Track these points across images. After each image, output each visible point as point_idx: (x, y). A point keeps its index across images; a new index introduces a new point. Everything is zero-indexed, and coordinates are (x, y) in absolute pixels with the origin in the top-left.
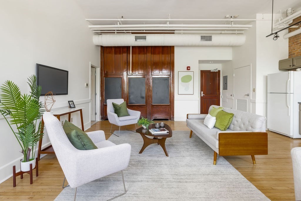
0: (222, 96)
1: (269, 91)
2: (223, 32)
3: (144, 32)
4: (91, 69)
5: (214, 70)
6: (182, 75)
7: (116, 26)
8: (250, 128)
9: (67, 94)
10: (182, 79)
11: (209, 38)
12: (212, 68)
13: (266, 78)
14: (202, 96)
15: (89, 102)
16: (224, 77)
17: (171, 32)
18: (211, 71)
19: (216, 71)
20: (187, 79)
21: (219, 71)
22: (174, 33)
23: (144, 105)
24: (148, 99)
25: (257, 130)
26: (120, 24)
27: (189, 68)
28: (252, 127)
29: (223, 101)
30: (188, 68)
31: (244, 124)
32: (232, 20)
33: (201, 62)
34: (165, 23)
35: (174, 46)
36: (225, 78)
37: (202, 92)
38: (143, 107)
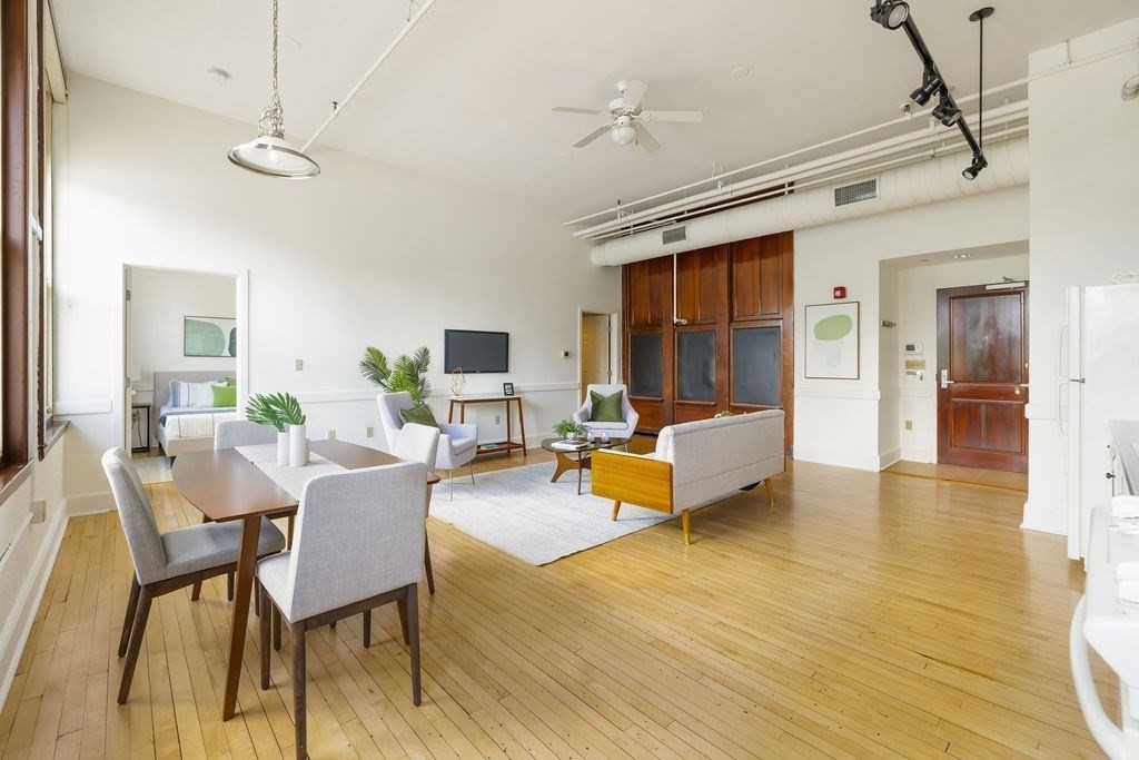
3: (686, 215)
4: (583, 323)
5: (1005, 282)
6: (816, 316)
7: (615, 222)
9: (507, 371)
10: (817, 326)
14: (944, 386)
15: (576, 390)
18: (988, 288)
19: (1012, 286)
20: (830, 330)
23: (712, 406)
24: (721, 389)
27: (838, 293)
30: (841, 292)
34: (713, 186)
35: (792, 231)
37: (945, 373)
38: (709, 409)
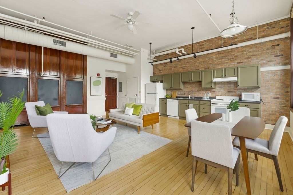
0: (118, 97)
1: (147, 93)
2: (123, 53)
3: (63, 37)
5: (113, 77)
6: (93, 80)
8: (152, 111)
10: (93, 82)
11: (116, 56)
12: (112, 76)
13: (146, 85)
16: (119, 83)
17: (85, 43)
18: (111, 78)
19: (114, 78)
20: (97, 83)
21: (116, 78)
22: (87, 45)
23: (58, 107)
24: (62, 101)
25: (156, 112)
26: (37, 23)
27: (99, 75)
28: (153, 111)
29: (118, 99)
30: (98, 75)
31: (149, 110)
32: (130, 48)
33: (107, 71)
35: (87, 56)
36: (121, 84)
38: (56, 108)
